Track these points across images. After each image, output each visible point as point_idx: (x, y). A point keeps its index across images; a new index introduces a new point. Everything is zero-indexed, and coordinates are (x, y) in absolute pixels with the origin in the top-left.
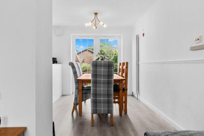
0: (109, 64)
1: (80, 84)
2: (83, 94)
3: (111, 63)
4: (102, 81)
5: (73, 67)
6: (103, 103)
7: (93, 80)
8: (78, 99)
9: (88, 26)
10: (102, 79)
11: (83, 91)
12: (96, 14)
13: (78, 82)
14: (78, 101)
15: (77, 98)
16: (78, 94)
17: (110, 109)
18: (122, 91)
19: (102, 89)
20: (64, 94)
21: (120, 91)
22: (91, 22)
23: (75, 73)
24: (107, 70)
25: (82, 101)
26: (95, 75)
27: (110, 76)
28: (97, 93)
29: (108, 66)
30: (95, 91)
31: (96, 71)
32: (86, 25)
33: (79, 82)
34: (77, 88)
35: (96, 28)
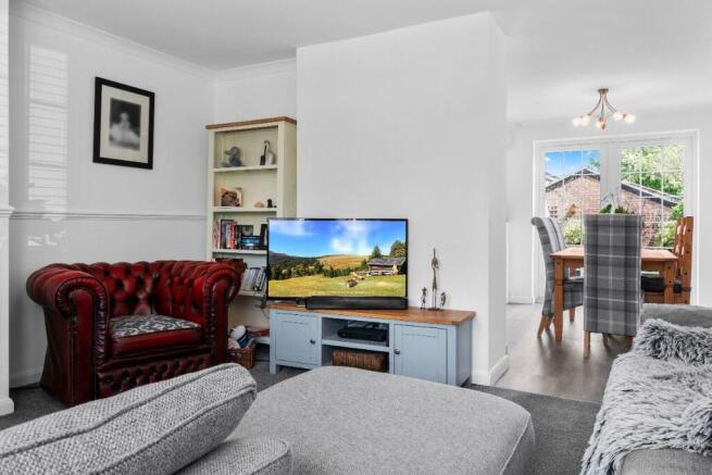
0: (626, 222)
1: (559, 268)
2: (564, 291)
3: (633, 220)
4: (611, 260)
5: (542, 229)
6: (614, 310)
7: (588, 257)
8: (553, 303)
9: (580, 125)
10: (611, 256)
11: (567, 286)
12: (603, 91)
13: (553, 263)
14: (553, 306)
15: (550, 301)
16: (553, 291)
17: (632, 325)
18: (671, 289)
19: (611, 278)
20: (514, 301)
21: (667, 290)
22: (590, 115)
23: (546, 242)
24: (623, 235)
25: (564, 308)
26: (593, 246)
27: (630, 248)
28: (599, 286)
29: (626, 227)
30: (594, 281)
31: (597, 237)
32: (576, 122)
33: (557, 264)
34: (551, 278)
35: (603, 128)
